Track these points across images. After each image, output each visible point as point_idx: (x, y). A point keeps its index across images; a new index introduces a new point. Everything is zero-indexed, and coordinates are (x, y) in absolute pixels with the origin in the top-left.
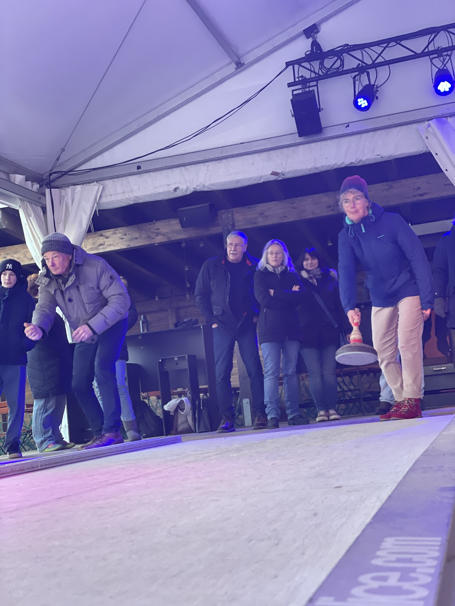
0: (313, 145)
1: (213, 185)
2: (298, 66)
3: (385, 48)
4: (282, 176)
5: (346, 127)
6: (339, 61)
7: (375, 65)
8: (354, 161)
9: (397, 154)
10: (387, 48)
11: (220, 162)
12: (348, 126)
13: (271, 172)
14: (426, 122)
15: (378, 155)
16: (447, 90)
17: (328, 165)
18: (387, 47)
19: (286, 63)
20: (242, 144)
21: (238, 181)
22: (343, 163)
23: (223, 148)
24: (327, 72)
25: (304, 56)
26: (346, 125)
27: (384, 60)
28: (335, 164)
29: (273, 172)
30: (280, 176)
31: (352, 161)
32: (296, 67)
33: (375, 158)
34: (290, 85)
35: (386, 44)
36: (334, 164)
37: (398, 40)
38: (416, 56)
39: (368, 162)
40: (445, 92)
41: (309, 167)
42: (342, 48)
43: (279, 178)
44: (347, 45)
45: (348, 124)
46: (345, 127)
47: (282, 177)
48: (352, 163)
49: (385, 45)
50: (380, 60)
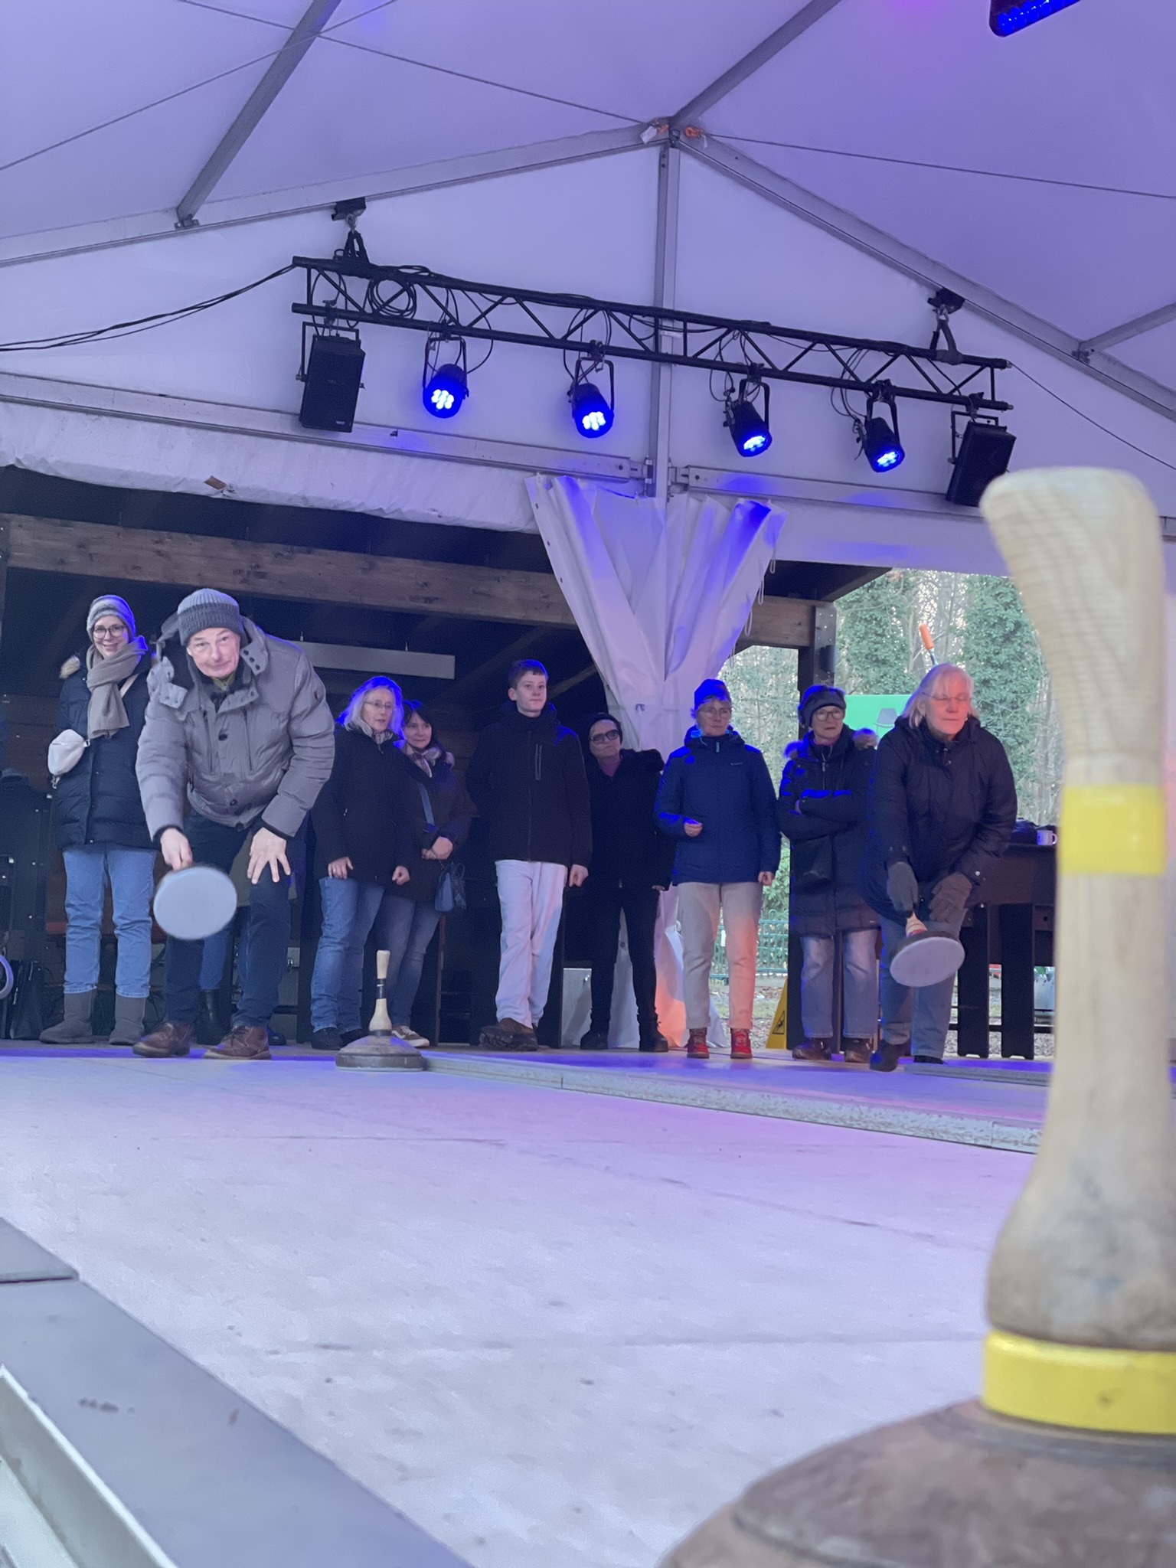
0: (310, 447)
1: (67, 465)
2: (317, 273)
3: (496, 304)
4: (226, 493)
5: (392, 435)
6: (405, 293)
7: (472, 331)
8: (385, 509)
9: (469, 518)
10: (500, 306)
11: (96, 419)
12: (395, 434)
13: (208, 477)
14: (538, 473)
15: (434, 510)
16: (596, 427)
17: (332, 498)
18: (500, 302)
19: (295, 259)
20: (163, 398)
21: (125, 475)
22: (362, 504)
23: (116, 392)
24: (379, 310)
25: (330, 257)
26: (392, 431)
27: (488, 328)
28: (348, 502)
29: (212, 477)
30: (222, 492)
31: (381, 507)
32: (314, 273)
33: (428, 514)
34: (297, 308)
35: (500, 297)
36: (344, 501)
37: (522, 296)
38: (549, 342)
39: (410, 518)
40: (591, 430)
41: (294, 493)
42: (416, 273)
43: (217, 493)
44: (425, 270)
45: (396, 430)
46: (389, 434)
47: (224, 495)
48: (381, 509)
49: (496, 298)
50: (482, 325)
